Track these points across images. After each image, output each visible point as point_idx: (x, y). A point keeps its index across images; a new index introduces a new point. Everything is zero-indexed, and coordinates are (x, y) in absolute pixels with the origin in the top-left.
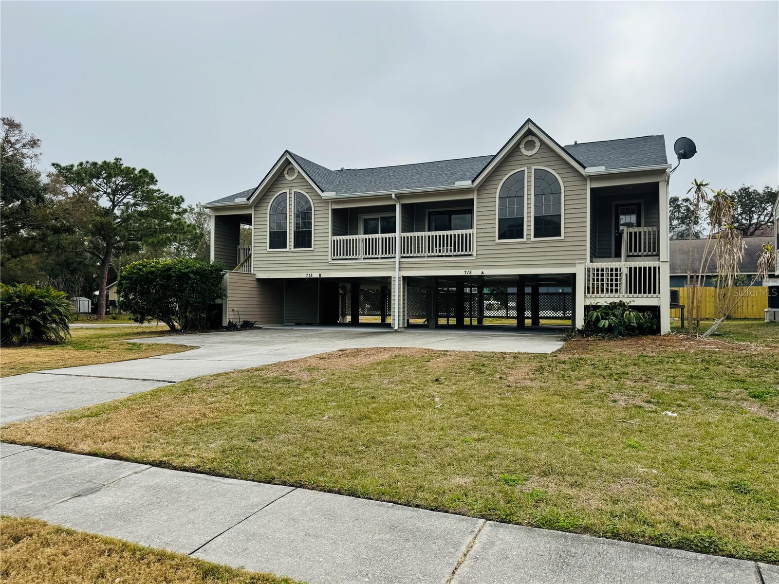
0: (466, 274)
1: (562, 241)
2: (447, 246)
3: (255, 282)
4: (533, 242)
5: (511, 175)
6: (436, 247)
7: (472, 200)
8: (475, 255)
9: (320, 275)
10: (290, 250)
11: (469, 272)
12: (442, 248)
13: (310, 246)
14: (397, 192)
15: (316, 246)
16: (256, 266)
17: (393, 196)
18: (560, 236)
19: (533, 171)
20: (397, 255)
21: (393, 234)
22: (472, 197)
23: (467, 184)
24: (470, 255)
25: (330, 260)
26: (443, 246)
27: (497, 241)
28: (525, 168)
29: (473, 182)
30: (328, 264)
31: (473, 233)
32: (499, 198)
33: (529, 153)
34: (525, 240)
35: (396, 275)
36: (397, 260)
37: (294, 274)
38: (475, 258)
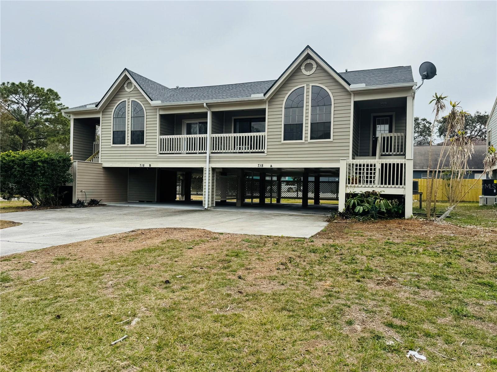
0: (259, 167)
1: (331, 142)
2: (245, 145)
3: (102, 170)
4: (310, 143)
5: (294, 90)
6: (237, 145)
7: (265, 109)
8: (266, 152)
9: (150, 165)
10: (128, 146)
11: (261, 165)
12: (241, 146)
13: (143, 143)
14: (207, 102)
15: (147, 143)
16: (102, 157)
17: (205, 105)
18: (330, 138)
19: (311, 87)
20: (208, 151)
21: (205, 135)
22: (265, 107)
23: (260, 96)
24: (263, 152)
25: (157, 154)
26: (243, 145)
27: (283, 142)
28: (305, 85)
29: (265, 95)
30: (156, 157)
31: (265, 135)
32: (285, 108)
33: (308, 73)
34: (303, 141)
35: (207, 167)
36: (208, 155)
37: (130, 164)
38: (266, 155)
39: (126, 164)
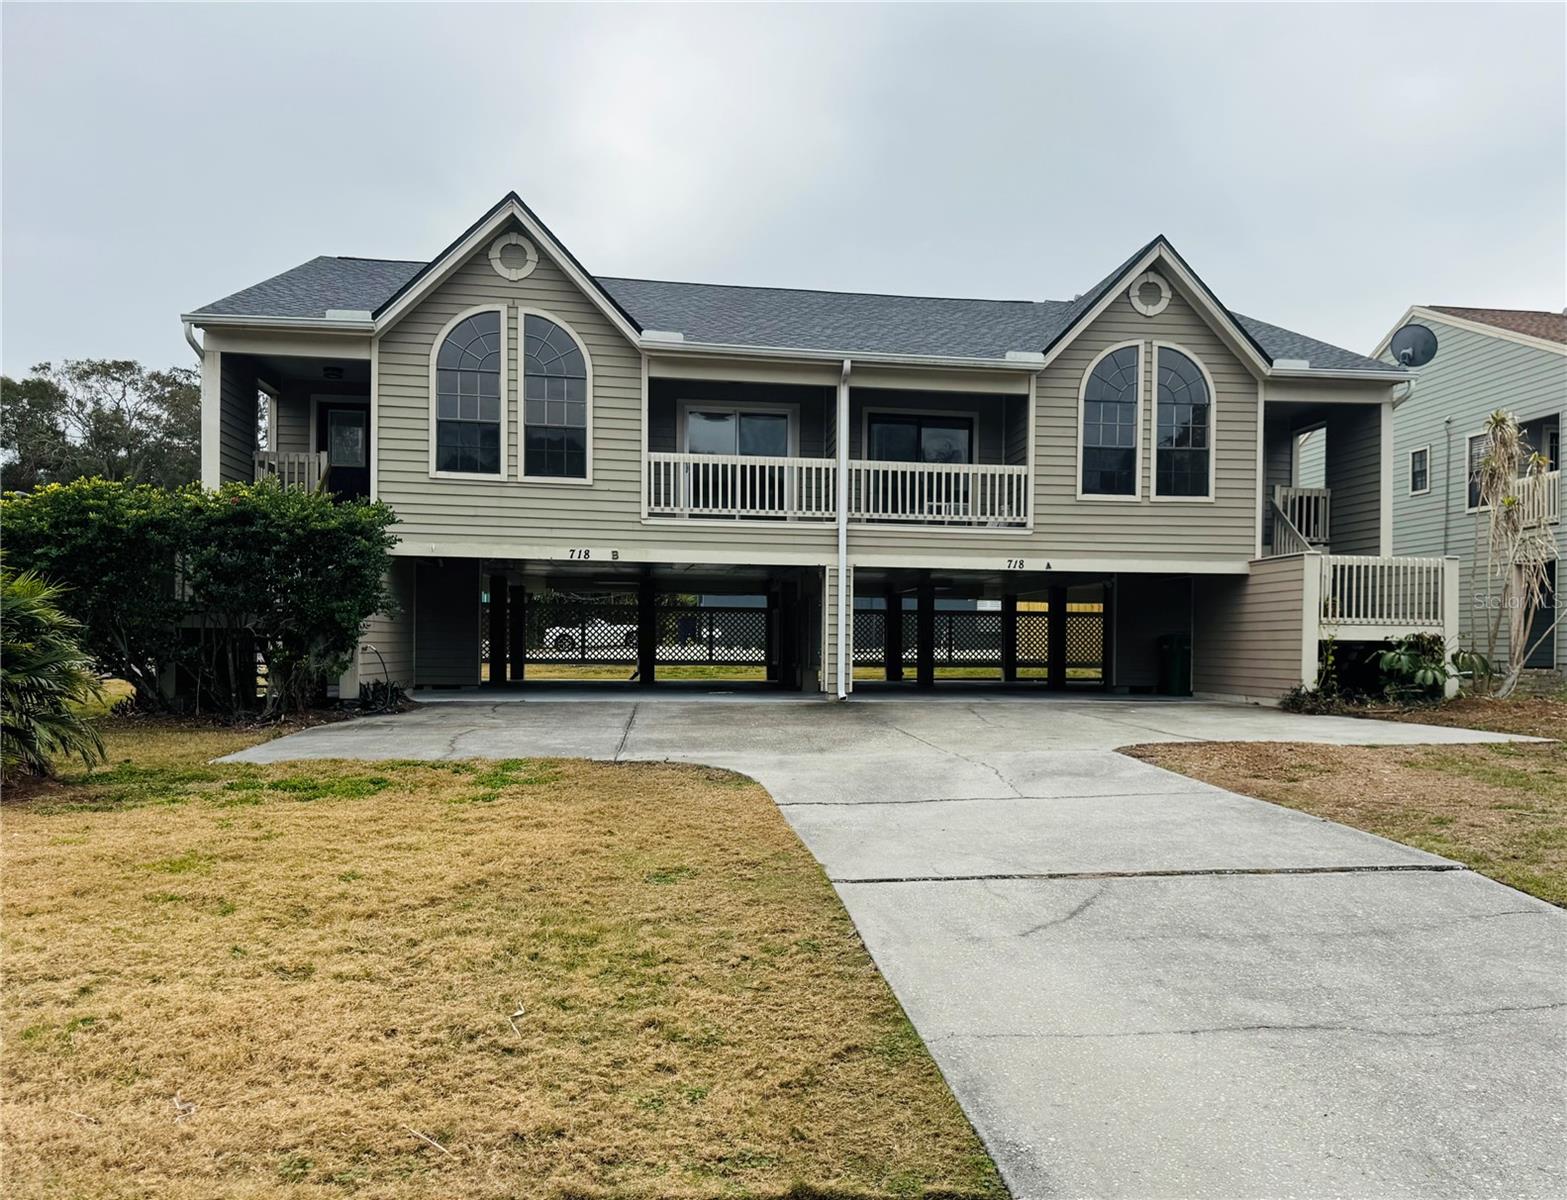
0: (1012, 568)
1: (1209, 505)
2: (957, 500)
4: (1155, 505)
6: (930, 499)
7: (1025, 399)
8: (1030, 524)
9: (615, 554)
10: (513, 479)
11: (1018, 564)
13: (582, 474)
14: (857, 357)
15: (600, 475)
17: (847, 365)
18: (1207, 495)
19: (1155, 350)
20: (843, 514)
21: (827, 460)
22: (1028, 392)
23: (1039, 360)
24: (1023, 525)
25: (645, 515)
26: (948, 500)
27: (1081, 497)
28: (1140, 343)
29: (1044, 355)
30: (638, 527)
31: (1026, 476)
32: (1085, 401)
33: (1152, 311)
34: (1137, 498)
35: (840, 565)
36: (840, 526)
37: (526, 548)
38: (1030, 532)
39: (506, 547)
